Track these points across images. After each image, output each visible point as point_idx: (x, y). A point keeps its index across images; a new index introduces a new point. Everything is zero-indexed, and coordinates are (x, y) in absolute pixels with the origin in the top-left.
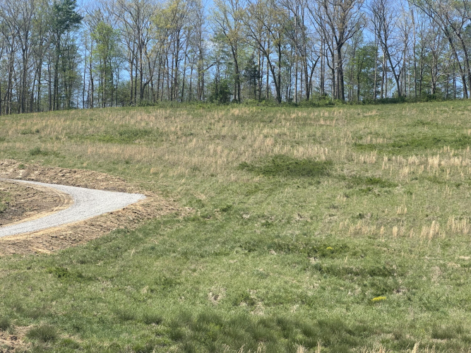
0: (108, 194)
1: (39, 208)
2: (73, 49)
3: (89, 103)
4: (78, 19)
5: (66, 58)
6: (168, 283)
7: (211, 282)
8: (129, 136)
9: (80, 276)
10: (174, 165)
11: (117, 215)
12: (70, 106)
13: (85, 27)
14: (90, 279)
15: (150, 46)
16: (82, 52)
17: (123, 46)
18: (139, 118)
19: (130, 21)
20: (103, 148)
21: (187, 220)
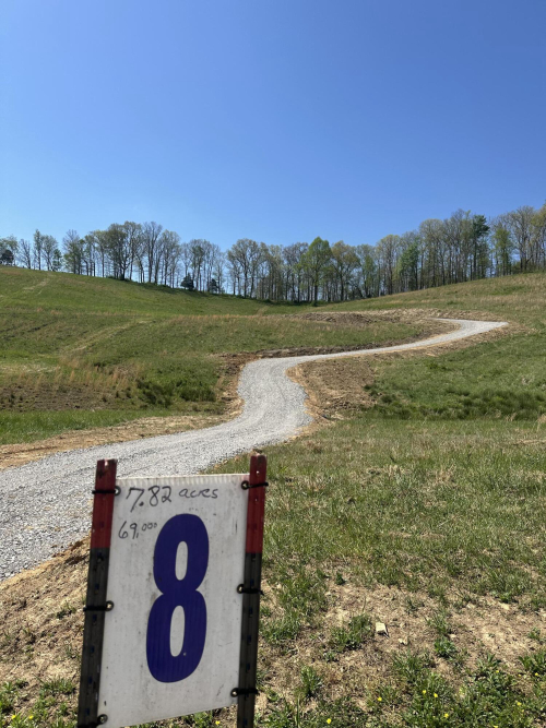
0: (485, 323)
1: (439, 332)
2: (485, 246)
3: (497, 275)
4: (486, 229)
5: (481, 251)
6: (498, 373)
7: (528, 372)
8: (509, 290)
9: (444, 368)
10: (533, 304)
11: (484, 335)
12: (484, 277)
13: (492, 233)
14: (449, 370)
15: (532, 238)
16: (491, 247)
17: (514, 240)
18: (519, 280)
19: (519, 226)
20: (490, 298)
21: (529, 336)
